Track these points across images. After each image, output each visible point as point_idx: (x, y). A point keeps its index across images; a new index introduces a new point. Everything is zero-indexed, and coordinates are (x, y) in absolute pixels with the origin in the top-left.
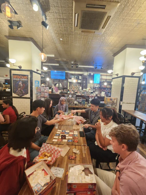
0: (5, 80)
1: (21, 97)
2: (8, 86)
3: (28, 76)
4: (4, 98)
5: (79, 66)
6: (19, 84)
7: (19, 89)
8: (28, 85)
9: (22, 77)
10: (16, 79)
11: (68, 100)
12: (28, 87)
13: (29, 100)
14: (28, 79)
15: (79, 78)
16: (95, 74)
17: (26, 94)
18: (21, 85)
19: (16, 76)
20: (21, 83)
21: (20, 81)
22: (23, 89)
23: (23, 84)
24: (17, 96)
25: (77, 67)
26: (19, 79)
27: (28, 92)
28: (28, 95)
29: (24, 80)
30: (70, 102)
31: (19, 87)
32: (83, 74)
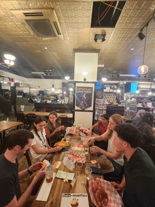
0: (39, 91)
1: (83, 111)
2: (51, 98)
3: (92, 88)
4: (57, 110)
5: (121, 75)
6: (83, 96)
7: (82, 102)
8: (92, 97)
9: (87, 89)
10: (80, 92)
11: (131, 113)
12: (91, 99)
13: (92, 113)
14: (92, 91)
15: (114, 87)
16: (132, 83)
17: (89, 107)
18: (84, 98)
19: (80, 89)
20: (85, 96)
21: (83, 94)
22: (86, 102)
23: (87, 97)
24: (80, 109)
25: (118, 76)
26: (83, 92)
27: (91, 105)
28: (91, 108)
29: (88, 92)
30: (134, 116)
31: (83, 100)
32: (119, 83)
